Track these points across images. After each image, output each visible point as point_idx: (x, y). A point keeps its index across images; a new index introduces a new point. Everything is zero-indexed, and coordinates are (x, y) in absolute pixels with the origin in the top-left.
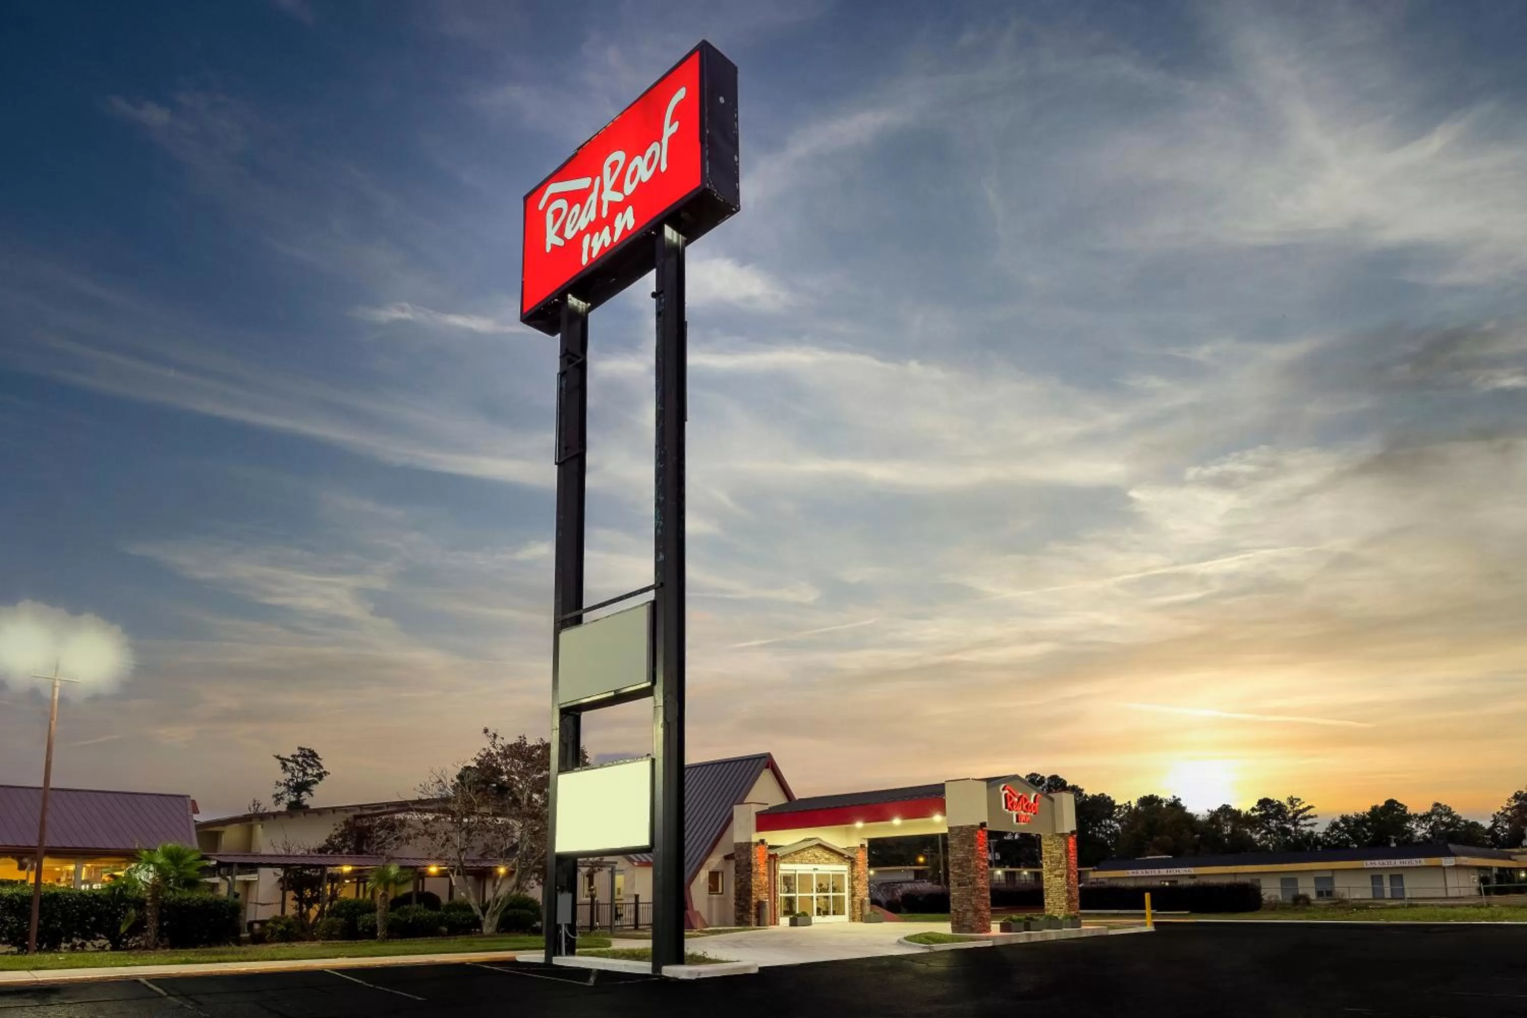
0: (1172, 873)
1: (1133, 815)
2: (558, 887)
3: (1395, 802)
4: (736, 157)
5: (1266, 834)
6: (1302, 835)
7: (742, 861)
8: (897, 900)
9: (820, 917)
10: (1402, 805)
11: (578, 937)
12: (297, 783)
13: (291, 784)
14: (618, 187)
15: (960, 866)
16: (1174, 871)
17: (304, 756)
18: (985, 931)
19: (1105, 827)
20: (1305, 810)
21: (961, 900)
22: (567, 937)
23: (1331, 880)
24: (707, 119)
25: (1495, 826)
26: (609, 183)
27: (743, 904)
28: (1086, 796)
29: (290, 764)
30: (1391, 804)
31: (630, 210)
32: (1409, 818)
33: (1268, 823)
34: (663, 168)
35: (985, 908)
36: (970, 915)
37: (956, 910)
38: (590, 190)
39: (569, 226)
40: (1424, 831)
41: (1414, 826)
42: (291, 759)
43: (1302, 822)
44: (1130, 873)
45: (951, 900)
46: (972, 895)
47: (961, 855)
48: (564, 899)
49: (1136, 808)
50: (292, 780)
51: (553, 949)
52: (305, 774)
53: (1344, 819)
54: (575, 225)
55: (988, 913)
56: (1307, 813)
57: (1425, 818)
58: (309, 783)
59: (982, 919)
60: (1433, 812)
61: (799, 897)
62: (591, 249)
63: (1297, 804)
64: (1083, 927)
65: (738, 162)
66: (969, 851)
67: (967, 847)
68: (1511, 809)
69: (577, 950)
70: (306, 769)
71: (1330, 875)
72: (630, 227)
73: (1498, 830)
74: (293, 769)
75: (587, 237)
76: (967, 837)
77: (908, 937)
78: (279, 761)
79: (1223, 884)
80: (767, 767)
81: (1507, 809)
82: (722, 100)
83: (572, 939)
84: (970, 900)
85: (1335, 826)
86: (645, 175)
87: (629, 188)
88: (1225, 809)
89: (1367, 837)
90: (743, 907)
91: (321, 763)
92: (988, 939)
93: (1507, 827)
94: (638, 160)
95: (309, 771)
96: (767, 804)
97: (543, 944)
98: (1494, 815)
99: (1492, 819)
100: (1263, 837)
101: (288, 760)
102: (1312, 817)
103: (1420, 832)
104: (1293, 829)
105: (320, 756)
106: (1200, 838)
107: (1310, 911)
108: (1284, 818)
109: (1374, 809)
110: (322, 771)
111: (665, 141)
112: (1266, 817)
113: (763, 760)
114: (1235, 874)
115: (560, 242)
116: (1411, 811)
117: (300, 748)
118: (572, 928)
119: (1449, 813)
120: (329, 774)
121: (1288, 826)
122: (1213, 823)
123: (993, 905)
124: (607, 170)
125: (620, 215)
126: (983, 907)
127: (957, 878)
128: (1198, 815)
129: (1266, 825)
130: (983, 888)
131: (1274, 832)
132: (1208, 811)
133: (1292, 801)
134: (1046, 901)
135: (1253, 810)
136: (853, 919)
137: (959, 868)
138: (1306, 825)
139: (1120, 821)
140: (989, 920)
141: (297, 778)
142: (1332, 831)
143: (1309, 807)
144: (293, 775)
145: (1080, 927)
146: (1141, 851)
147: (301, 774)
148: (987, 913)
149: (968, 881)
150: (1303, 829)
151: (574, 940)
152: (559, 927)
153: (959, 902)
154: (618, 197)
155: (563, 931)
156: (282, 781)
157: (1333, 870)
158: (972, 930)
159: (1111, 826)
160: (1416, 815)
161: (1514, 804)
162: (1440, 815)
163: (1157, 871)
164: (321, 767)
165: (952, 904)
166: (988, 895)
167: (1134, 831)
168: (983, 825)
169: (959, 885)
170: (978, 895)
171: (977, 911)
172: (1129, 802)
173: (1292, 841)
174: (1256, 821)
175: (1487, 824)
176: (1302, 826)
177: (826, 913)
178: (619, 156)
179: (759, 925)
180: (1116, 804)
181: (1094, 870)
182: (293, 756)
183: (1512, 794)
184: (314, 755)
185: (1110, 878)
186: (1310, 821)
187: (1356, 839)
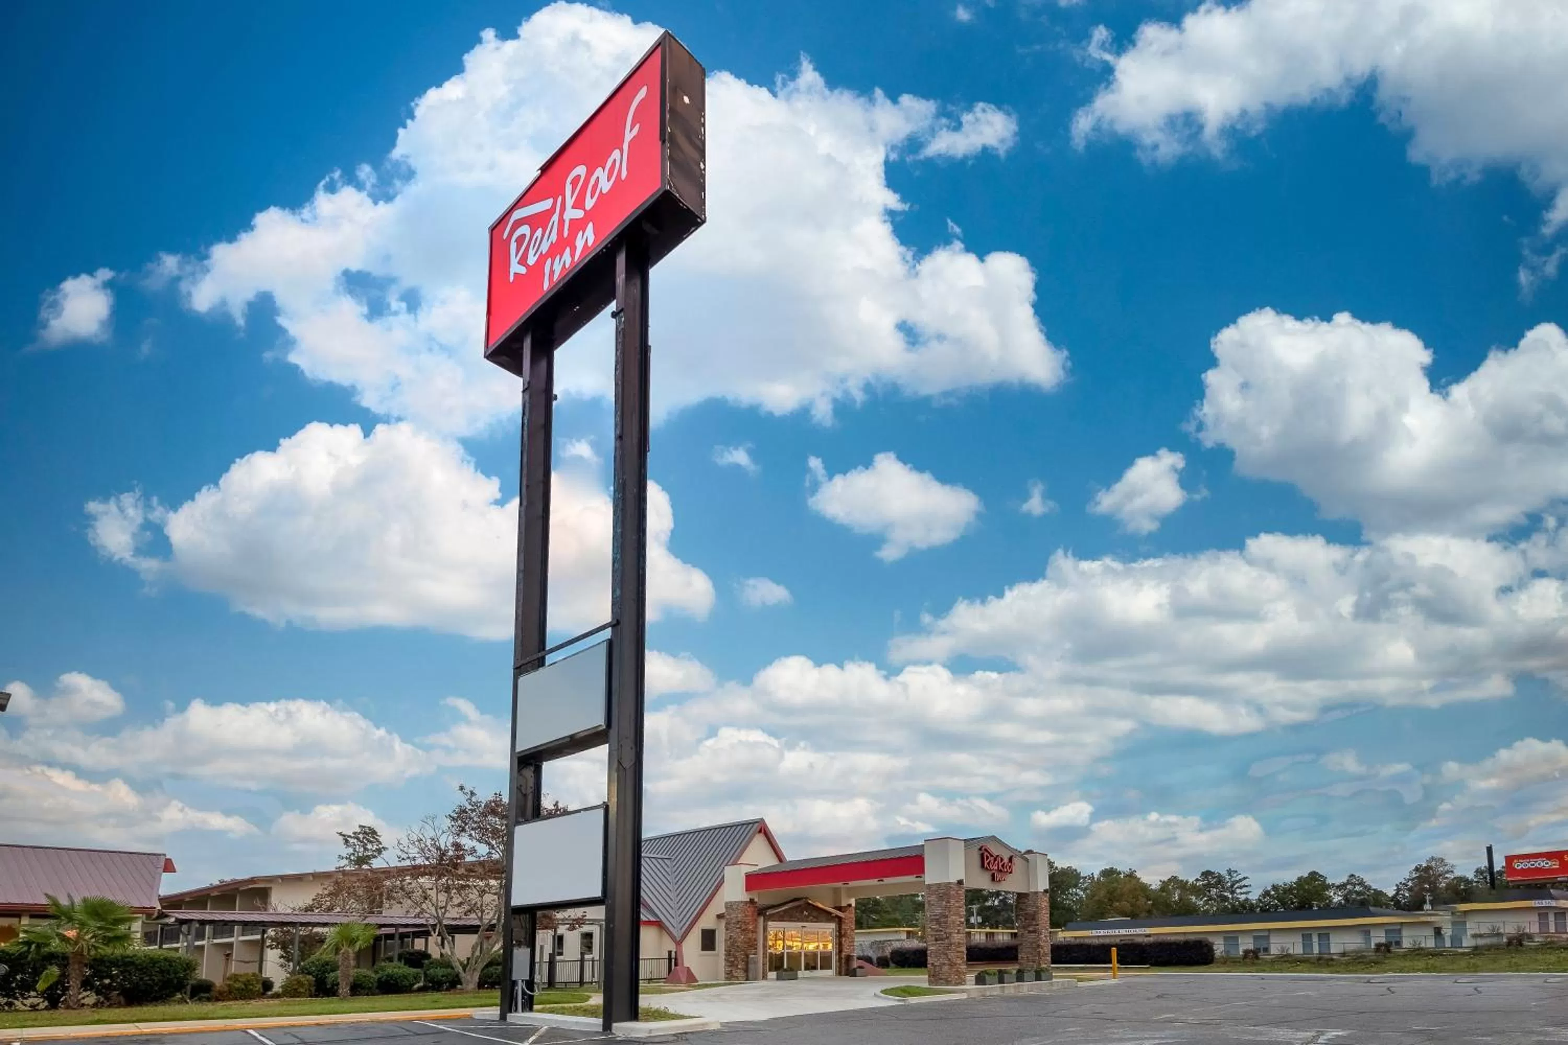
0: (1130, 933)
1: (1095, 885)
2: (514, 942)
3: (1317, 873)
4: (702, 164)
5: (1208, 900)
6: (1239, 902)
7: (731, 919)
8: (886, 957)
9: (808, 972)
10: (1322, 876)
11: (536, 993)
12: (358, 857)
13: (352, 858)
14: (579, 204)
15: (938, 922)
16: (1132, 931)
17: (365, 833)
18: (960, 984)
19: (1072, 895)
20: (1240, 880)
21: (938, 955)
22: (524, 993)
23: (1267, 938)
24: (668, 116)
25: (1397, 894)
26: (570, 202)
27: (733, 959)
28: (1056, 868)
29: (351, 841)
30: (1314, 876)
31: (590, 226)
32: (1328, 887)
33: (1209, 891)
34: (624, 174)
35: (960, 960)
36: (946, 968)
37: (933, 964)
38: (552, 211)
39: (531, 252)
40: (1340, 898)
41: (1332, 894)
42: (353, 835)
43: (1238, 891)
44: (1094, 933)
45: (929, 955)
46: (948, 949)
47: (938, 911)
48: (521, 955)
49: (1099, 879)
50: (354, 854)
51: (508, 1005)
52: (366, 849)
53: (1275, 888)
54: (537, 250)
55: (964, 967)
56: (1243, 883)
57: (1342, 887)
58: (369, 857)
59: (958, 973)
60: (1348, 883)
61: (787, 953)
62: (552, 272)
63: (1235, 875)
64: (1054, 980)
65: (704, 169)
66: (946, 907)
67: (944, 903)
68: (1412, 880)
69: (535, 1007)
70: (366, 845)
71: (1266, 934)
72: (590, 243)
73: (1399, 897)
74: (355, 845)
75: (549, 261)
76: (945, 894)
77: (885, 990)
78: (341, 838)
79: (1181, 941)
80: (760, 831)
81: (1409, 880)
82: (686, 100)
83: (530, 995)
84: (946, 954)
85: (1267, 893)
86: (605, 186)
87: (589, 203)
88: (1174, 879)
89: (1292, 903)
90: (732, 962)
91: (381, 839)
92: (963, 991)
93: (1407, 895)
94: (599, 172)
95: (369, 846)
96: (757, 865)
97: (498, 1001)
98: (1397, 885)
99: (1396, 888)
100: (1206, 903)
101: (350, 836)
102: (1247, 886)
103: (1336, 899)
104: (1230, 896)
105: (378, 834)
106: (1153, 905)
107: (1260, 964)
108: (1223, 887)
109: (1300, 879)
110: (381, 846)
111: (626, 147)
112: (1209, 886)
113: (756, 825)
114: (1185, 933)
115: (522, 270)
116: (1329, 881)
117: (360, 826)
118: (530, 984)
119: (1361, 883)
120: (387, 848)
121: (1226, 894)
122: (1163, 891)
123: (968, 960)
124: (568, 188)
125: (581, 233)
126: (959, 961)
127: (935, 933)
128: (1150, 885)
129: (1208, 894)
130: (959, 943)
131: (1214, 899)
132: (1161, 881)
133: (1230, 872)
134: (1020, 956)
135: (1197, 880)
136: (840, 973)
137: (936, 924)
138: (1241, 893)
139: (1084, 890)
140: (965, 974)
141: (358, 852)
142: (1264, 898)
143: (1245, 878)
144: (355, 850)
145: (1051, 979)
146: (1103, 915)
147: (362, 849)
148: (962, 967)
149: (945, 936)
150: (1239, 896)
151: (531, 997)
152: (514, 983)
153: (936, 957)
154: (579, 214)
155: (520, 987)
156: (345, 856)
157: (1269, 930)
158: (948, 983)
159: (1076, 894)
160: (1333, 884)
161: (1414, 875)
162: (1354, 885)
163: (1117, 931)
164: (381, 844)
165: (929, 958)
166: (964, 949)
167: (1096, 898)
168: (960, 882)
169: (936, 940)
170: (954, 949)
171: (952, 964)
172: (1092, 874)
173: (1229, 906)
174: (1200, 890)
175: (1391, 892)
176: (1237, 894)
177: (814, 968)
178: (581, 170)
179: (747, 980)
180: (1082, 875)
181: (1062, 931)
182: (354, 833)
183: (1414, 867)
184: (374, 832)
185: (1076, 938)
186: (1244, 890)
187: (1284, 904)
